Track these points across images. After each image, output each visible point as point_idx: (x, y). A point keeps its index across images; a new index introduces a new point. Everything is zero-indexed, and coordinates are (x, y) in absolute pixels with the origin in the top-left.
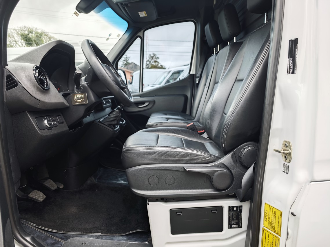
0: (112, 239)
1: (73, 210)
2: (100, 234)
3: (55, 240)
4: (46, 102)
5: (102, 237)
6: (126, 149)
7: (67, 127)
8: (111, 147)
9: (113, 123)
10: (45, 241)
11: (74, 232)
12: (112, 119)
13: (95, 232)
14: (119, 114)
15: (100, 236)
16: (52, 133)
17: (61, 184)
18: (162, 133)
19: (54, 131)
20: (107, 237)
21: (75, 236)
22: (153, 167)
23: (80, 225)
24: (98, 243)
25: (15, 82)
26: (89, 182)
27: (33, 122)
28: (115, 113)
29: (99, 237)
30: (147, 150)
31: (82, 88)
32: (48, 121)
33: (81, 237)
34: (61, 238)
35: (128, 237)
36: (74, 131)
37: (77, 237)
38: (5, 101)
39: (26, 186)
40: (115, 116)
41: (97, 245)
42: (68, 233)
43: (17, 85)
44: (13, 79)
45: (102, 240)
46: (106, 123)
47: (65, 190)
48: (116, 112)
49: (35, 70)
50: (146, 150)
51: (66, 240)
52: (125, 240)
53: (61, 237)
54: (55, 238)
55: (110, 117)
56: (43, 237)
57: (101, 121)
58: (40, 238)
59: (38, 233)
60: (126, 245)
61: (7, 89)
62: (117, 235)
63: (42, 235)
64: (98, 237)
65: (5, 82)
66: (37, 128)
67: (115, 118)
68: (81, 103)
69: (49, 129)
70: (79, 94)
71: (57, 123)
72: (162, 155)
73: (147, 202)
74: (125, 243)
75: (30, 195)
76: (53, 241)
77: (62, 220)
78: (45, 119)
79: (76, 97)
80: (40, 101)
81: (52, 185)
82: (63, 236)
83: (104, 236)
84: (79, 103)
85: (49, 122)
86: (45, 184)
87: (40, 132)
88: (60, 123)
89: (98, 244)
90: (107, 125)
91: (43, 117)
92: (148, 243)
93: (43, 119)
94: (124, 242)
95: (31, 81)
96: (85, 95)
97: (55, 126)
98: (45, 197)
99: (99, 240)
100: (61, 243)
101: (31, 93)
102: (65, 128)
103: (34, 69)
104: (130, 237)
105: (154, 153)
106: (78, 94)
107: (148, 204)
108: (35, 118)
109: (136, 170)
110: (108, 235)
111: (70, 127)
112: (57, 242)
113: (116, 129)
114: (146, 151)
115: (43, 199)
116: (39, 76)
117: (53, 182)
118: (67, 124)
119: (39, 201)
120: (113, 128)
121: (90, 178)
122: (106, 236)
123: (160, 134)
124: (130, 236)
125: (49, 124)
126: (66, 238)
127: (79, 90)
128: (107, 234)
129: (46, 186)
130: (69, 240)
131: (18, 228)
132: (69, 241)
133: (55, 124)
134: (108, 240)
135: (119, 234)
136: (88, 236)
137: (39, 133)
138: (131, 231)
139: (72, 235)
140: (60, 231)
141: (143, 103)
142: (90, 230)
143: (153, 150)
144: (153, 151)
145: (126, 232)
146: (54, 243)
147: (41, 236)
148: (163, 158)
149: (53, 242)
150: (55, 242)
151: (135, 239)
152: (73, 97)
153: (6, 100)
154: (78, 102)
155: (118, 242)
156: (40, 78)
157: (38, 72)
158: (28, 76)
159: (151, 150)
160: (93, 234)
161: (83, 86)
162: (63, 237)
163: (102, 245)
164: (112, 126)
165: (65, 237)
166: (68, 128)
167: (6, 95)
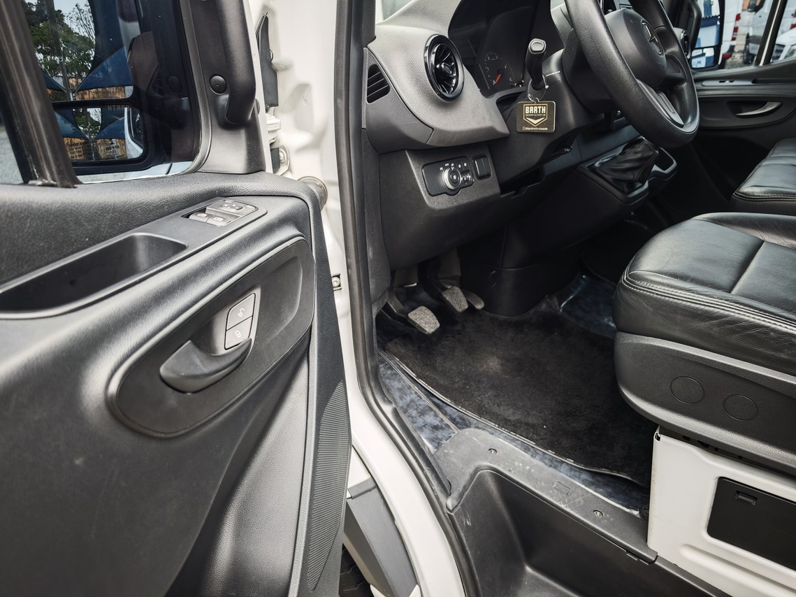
0: (555, 467)
1: (493, 364)
2: (532, 444)
3: (442, 420)
4: (446, 131)
5: (535, 451)
6: (630, 281)
7: (498, 186)
8: (628, 221)
9: (630, 176)
10: (422, 417)
11: (481, 415)
12: (627, 165)
13: (523, 434)
14: (651, 153)
15: (532, 449)
16: (455, 204)
17: (479, 299)
18: (777, 237)
19: (463, 198)
20: (546, 458)
21: (480, 426)
22: (693, 356)
23: (498, 406)
24: (522, 462)
25: (385, 82)
26: (544, 306)
27: (416, 176)
28: (639, 150)
29: (529, 450)
30: (689, 304)
31: (547, 87)
32: (451, 173)
33: (493, 434)
34: (453, 420)
35: (593, 478)
36: (515, 194)
37: (484, 429)
38: (364, 126)
39: (415, 284)
40: (639, 155)
41: (519, 466)
42: (470, 414)
43: (386, 91)
44: (381, 76)
45: (532, 459)
46: (607, 174)
47: (488, 313)
48: (646, 145)
49: (430, 48)
50: (684, 303)
51: (460, 428)
52: (584, 482)
53: (454, 416)
54: (441, 415)
55: (622, 158)
56: (421, 407)
57: (596, 167)
58: (415, 407)
59: (414, 396)
60: (583, 495)
61: (370, 100)
62: (570, 461)
63: (420, 403)
64: (527, 449)
65: (366, 82)
66: (424, 191)
67: (637, 164)
68: (537, 129)
69: (451, 193)
70: (537, 103)
71: (472, 176)
72: (733, 332)
73: (657, 432)
74: (582, 489)
75: (412, 316)
76: (436, 422)
77: (466, 380)
78: (445, 168)
79: (529, 110)
80: (433, 129)
81: (458, 300)
82: (459, 416)
83: (540, 452)
84: (532, 129)
85: (452, 177)
86: (445, 296)
87: (429, 200)
88: (480, 178)
89: (521, 465)
90: (610, 180)
91: (442, 162)
92: (639, 516)
93: (441, 169)
94: (579, 486)
95: (417, 81)
96: (550, 109)
97: (467, 184)
98: (438, 325)
99: (527, 456)
100: (450, 430)
101: (414, 111)
102: (491, 188)
103: (428, 45)
104: (599, 481)
105: (708, 317)
106: (533, 103)
107: (658, 439)
108: (423, 167)
109: (642, 345)
110: (550, 453)
111: (504, 187)
112: (443, 426)
113: (636, 192)
114: (685, 306)
115: (432, 330)
116: (436, 63)
117: (461, 294)
118: (498, 179)
119: (426, 331)
120: (626, 190)
121: (548, 300)
122: (544, 453)
123: (768, 237)
124: (599, 479)
125: (451, 181)
126: (462, 424)
127: (537, 92)
128: (546, 449)
129: (446, 299)
130: (467, 431)
131: (373, 384)
132: (467, 433)
133: (467, 180)
134: (546, 464)
135: (576, 461)
136: (506, 438)
137: (427, 202)
138: (605, 468)
139: (475, 421)
140: (456, 404)
141: (758, 102)
142: (514, 426)
143: (707, 308)
144: (706, 312)
145: (594, 466)
146: (438, 425)
147: (418, 403)
148: (734, 339)
149: (435, 424)
150: (440, 424)
151: (609, 490)
152: (522, 110)
153: (367, 124)
154: (531, 126)
155: (566, 481)
156: (440, 67)
157: (437, 54)
158: (411, 66)
159: (702, 307)
160: (518, 437)
161: (551, 80)
162: (458, 420)
163: (529, 471)
164: (625, 186)
165: (460, 421)
166: (497, 190)
167: (367, 114)
